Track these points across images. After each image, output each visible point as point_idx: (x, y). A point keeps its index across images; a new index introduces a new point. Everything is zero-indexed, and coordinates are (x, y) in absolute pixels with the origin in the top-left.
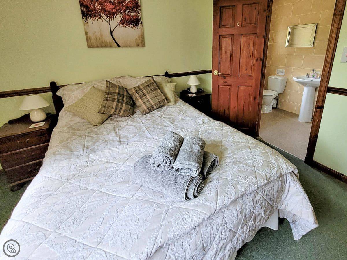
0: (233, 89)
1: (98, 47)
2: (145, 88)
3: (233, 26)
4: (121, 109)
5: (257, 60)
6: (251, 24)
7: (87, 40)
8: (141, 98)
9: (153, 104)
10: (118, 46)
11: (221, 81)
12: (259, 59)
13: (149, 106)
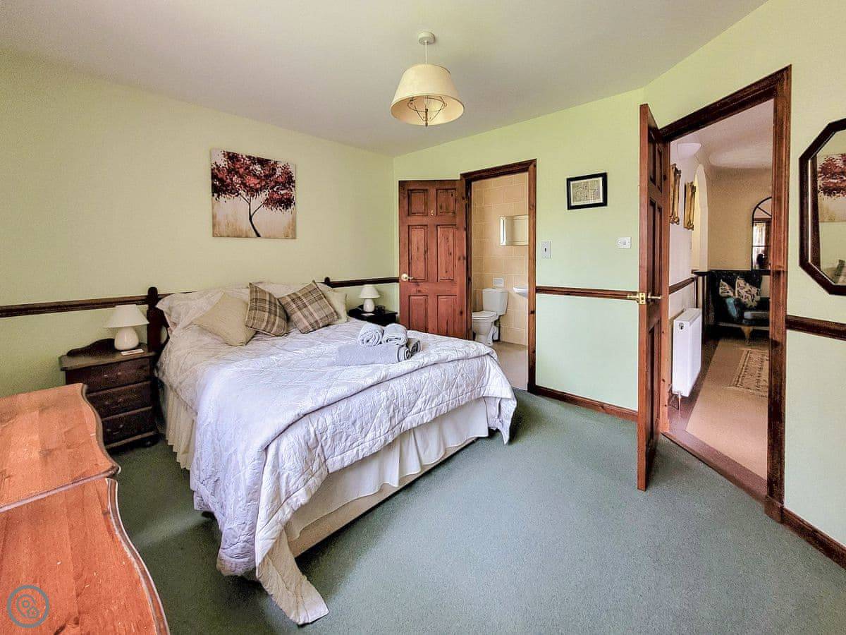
0: (430, 301)
1: (228, 236)
2: (305, 295)
3: (425, 214)
4: (274, 324)
5: (459, 259)
6: (449, 212)
7: (214, 225)
8: (300, 309)
9: (318, 318)
10: (258, 235)
11: (413, 289)
12: (462, 258)
13: (312, 321)
